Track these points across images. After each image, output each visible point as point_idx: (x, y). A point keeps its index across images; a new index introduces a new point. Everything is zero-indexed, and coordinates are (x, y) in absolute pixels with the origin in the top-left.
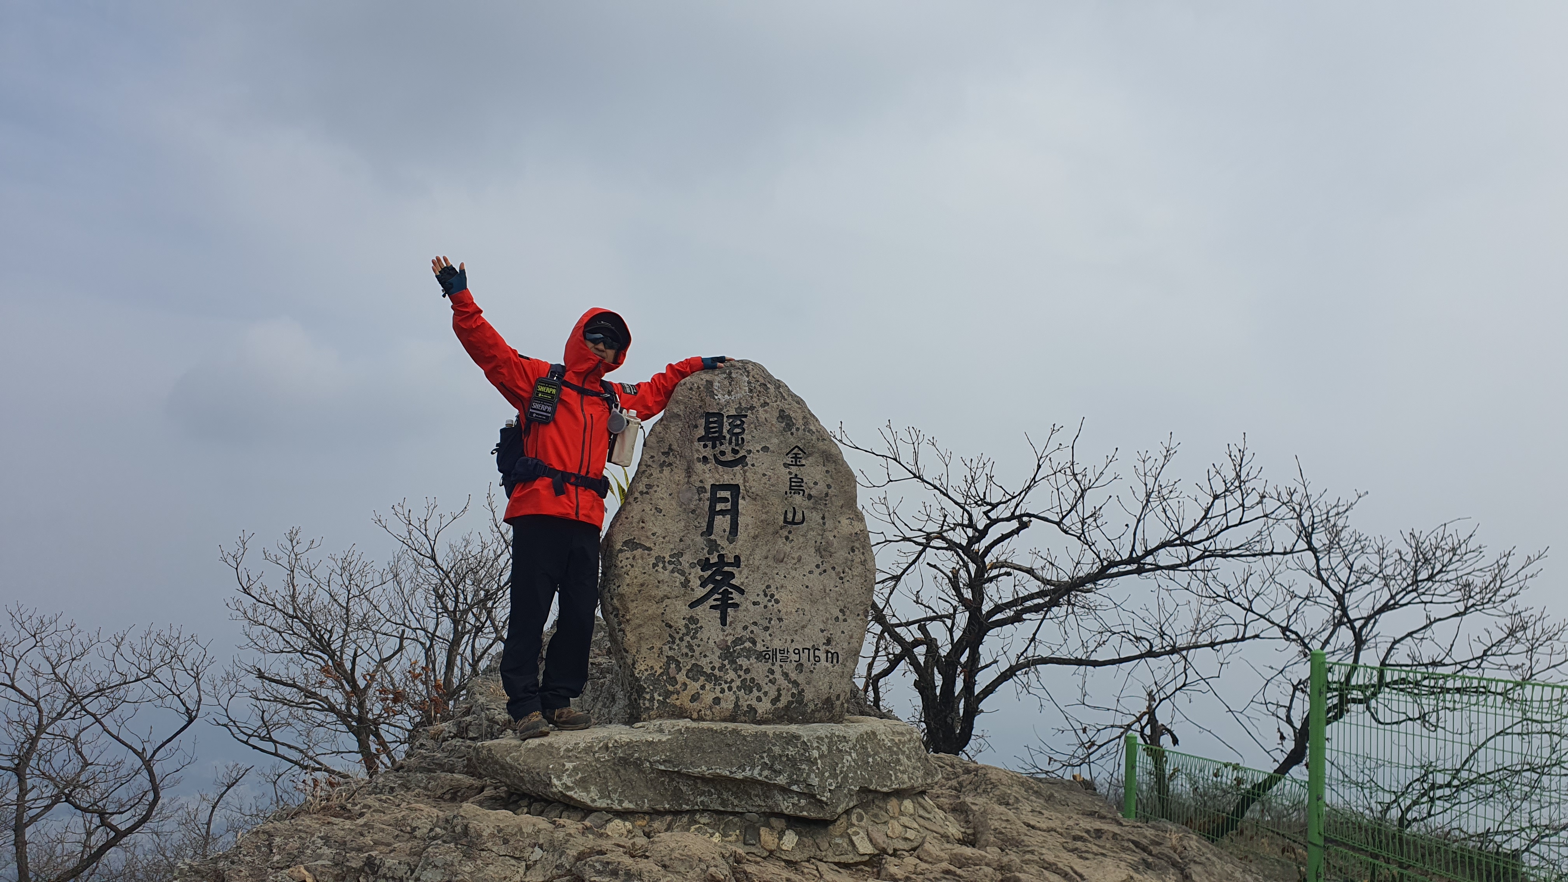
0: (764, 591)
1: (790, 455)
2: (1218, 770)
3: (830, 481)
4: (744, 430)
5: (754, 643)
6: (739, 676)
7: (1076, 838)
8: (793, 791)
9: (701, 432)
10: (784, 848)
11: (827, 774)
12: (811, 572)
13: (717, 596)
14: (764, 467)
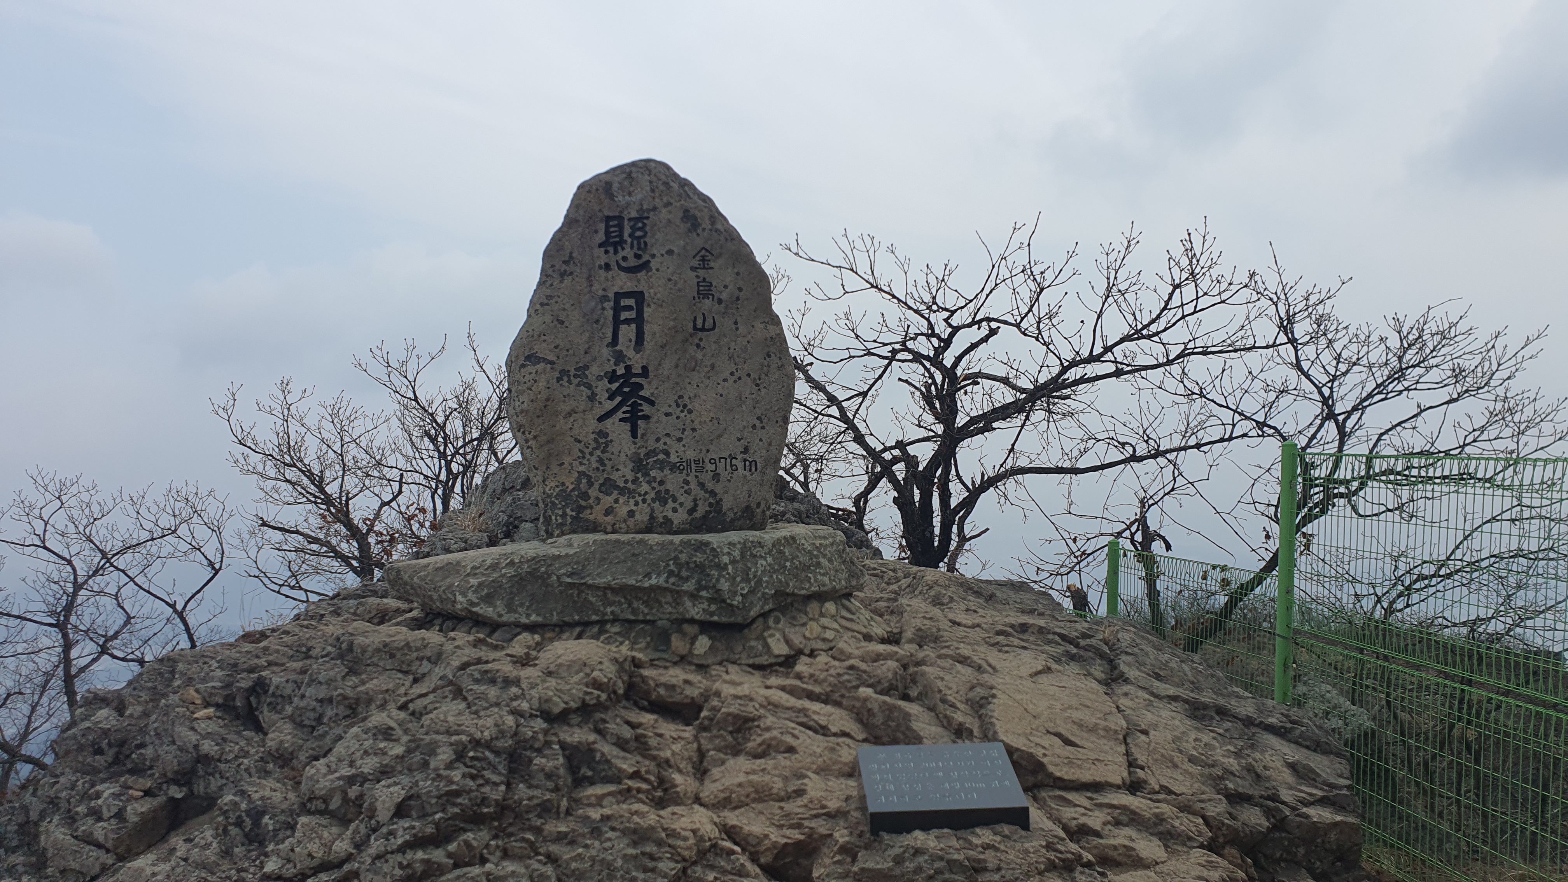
0: (676, 402)
1: (698, 258)
2: (1205, 572)
3: (741, 283)
4: (646, 233)
5: (667, 454)
6: (654, 488)
7: (998, 633)
8: (701, 597)
9: (601, 237)
10: (696, 652)
11: (738, 579)
12: (725, 380)
13: (625, 409)
14: (670, 271)
